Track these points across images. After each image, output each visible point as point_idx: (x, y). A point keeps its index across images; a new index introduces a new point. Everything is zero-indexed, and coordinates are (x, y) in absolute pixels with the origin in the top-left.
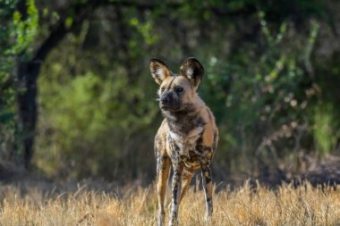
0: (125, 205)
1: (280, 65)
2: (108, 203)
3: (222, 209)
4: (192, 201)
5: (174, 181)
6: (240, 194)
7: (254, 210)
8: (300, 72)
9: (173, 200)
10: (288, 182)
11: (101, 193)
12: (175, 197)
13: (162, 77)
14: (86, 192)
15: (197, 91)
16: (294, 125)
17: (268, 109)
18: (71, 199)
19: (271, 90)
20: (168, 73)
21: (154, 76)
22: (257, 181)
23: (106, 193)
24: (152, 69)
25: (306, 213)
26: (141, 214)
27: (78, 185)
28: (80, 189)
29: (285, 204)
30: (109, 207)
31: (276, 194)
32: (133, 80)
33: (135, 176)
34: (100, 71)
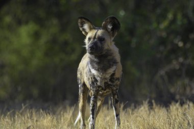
0: (57, 119)
1: (170, 16)
2: (44, 117)
3: (128, 121)
4: (106, 116)
5: (91, 102)
6: (141, 111)
7: (151, 122)
8: (185, 21)
9: (91, 116)
10: (177, 102)
11: (39, 111)
12: (93, 114)
13: (87, 30)
14: (28, 110)
15: (113, 41)
16: (181, 60)
17: (162, 48)
18: (18, 115)
19: (164, 34)
20: (92, 27)
21: (81, 29)
22: (153, 101)
23: (43, 110)
24: (79, 24)
25: (189, 124)
26: (68, 126)
27: (23, 105)
28: (23, 108)
29: (174, 117)
30: (45, 121)
31: (167, 110)
32: (63, 28)
33: (64, 98)
34: (40, 22)
